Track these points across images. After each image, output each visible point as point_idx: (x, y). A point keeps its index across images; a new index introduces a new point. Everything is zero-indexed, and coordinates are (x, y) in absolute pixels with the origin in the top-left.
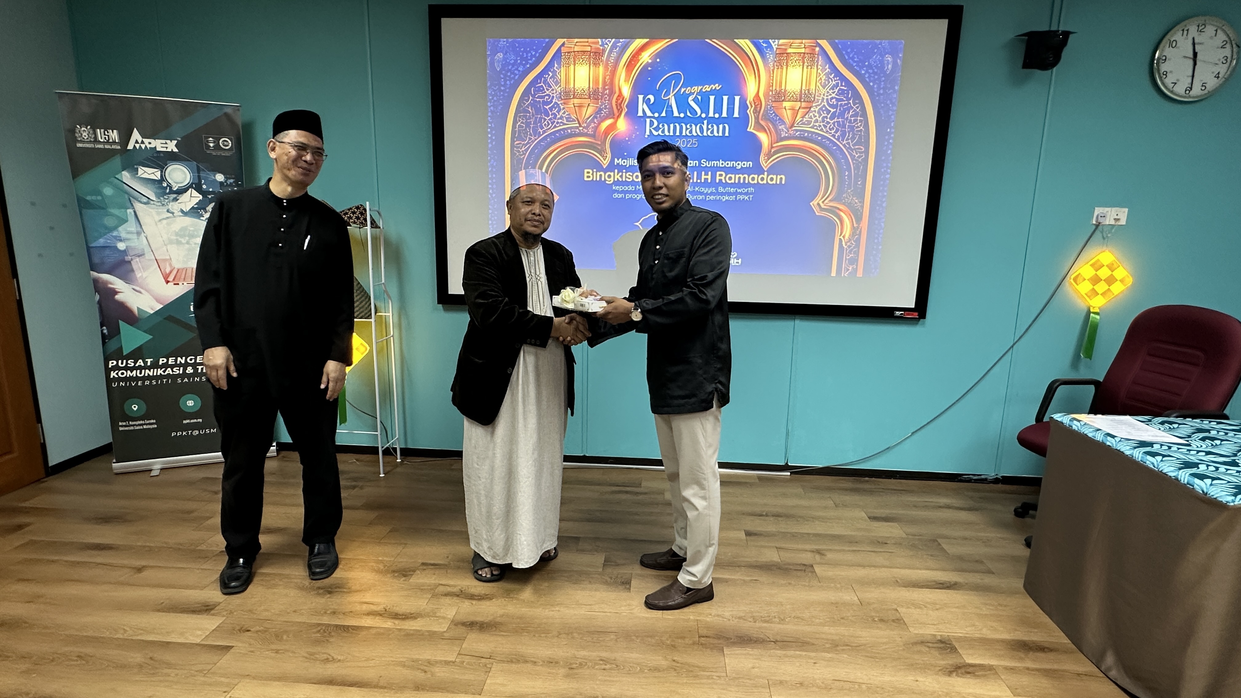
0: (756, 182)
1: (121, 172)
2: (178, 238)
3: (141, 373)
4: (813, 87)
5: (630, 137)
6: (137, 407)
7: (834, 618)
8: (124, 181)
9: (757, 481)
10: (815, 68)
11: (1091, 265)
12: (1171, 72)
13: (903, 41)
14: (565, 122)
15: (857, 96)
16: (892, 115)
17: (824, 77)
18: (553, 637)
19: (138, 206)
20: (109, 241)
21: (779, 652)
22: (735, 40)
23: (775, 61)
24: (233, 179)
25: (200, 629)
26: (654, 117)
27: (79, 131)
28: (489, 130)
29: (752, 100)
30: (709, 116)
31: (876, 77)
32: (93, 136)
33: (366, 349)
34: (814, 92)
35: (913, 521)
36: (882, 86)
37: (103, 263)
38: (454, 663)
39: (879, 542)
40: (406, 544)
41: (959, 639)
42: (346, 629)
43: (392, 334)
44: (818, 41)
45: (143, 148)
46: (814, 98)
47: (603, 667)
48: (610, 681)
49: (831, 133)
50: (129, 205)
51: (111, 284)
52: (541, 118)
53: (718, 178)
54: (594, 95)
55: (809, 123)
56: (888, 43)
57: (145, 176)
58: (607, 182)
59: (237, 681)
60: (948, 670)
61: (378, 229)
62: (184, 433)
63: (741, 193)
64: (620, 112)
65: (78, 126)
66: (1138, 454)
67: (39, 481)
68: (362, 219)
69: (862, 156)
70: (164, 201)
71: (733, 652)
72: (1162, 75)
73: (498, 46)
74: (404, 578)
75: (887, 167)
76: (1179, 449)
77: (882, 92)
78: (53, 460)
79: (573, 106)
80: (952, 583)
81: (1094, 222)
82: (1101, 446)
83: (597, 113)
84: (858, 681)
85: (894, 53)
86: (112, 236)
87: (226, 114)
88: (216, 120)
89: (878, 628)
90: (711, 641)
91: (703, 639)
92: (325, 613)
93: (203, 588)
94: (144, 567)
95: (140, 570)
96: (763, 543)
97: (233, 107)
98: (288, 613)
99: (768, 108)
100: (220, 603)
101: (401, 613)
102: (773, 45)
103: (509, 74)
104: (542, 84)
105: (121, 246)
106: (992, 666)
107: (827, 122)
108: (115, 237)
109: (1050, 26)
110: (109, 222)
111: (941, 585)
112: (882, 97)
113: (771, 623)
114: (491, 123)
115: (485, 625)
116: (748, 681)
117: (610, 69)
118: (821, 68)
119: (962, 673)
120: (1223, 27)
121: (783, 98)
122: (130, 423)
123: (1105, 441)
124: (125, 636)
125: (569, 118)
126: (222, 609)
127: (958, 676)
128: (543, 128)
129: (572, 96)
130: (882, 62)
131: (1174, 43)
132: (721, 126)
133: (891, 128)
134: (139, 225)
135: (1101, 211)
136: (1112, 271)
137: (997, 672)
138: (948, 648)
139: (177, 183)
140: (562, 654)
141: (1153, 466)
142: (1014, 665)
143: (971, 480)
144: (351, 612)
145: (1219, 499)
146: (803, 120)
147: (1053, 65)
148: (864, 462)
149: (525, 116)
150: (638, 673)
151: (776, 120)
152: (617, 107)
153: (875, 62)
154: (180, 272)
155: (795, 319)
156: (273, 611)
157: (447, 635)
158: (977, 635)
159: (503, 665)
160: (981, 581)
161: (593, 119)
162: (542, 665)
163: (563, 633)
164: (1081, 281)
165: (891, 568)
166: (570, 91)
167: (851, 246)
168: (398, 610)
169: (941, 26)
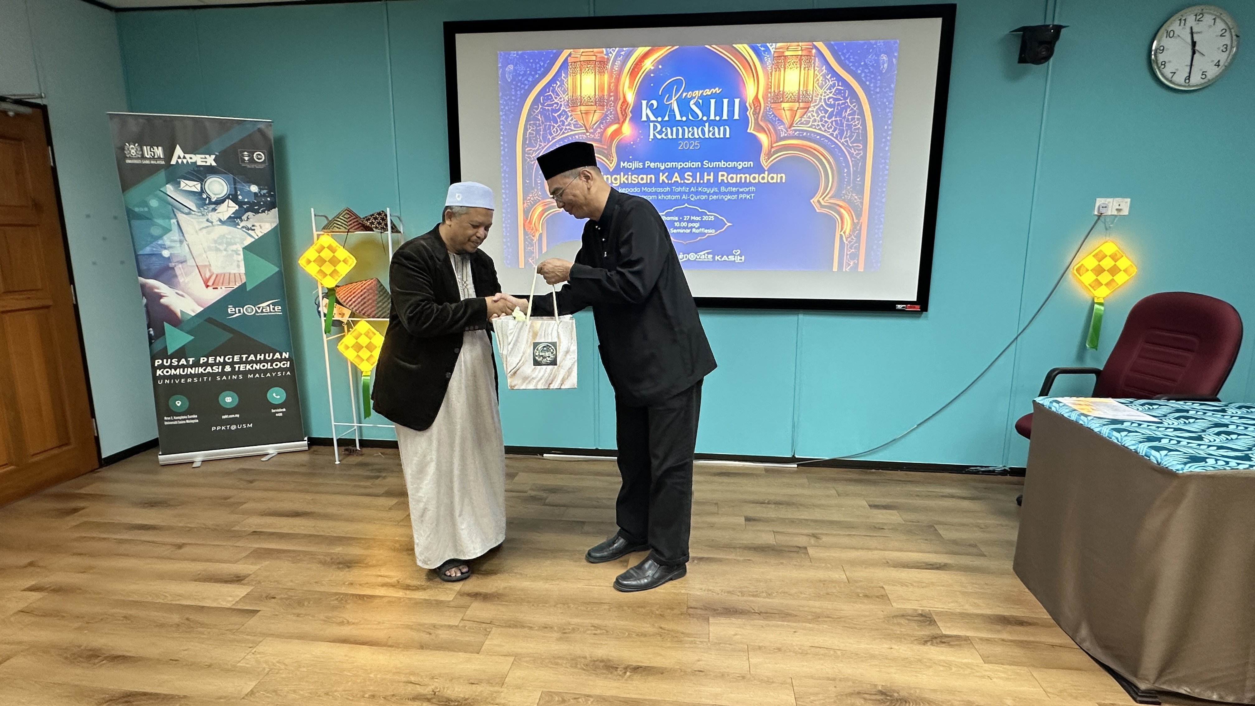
0: (757, 181)
1: (165, 185)
2: (217, 245)
3: (183, 372)
4: (810, 88)
5: (635, 141)
6: (180, 403)
7: (819, 594)
8: (169, 193)
9: (764, 472)
10: (812, 70)
11: (1094, 256)
12: (1170, 62)
13: (898, 41)
14: (573, 128)
15: (854, 95)
16: (889, 112)
17: (821, 78)
19: (180, 216)
20: (154, 249)
21: (762, 622)
22: (734, 45)
23: (773, 64)
24: (266, 189)
25: (231, 596)
26: (657, 122)
27: (128, 149)
28: (502, 138)
29: (751, 102)
30: (711, 119)
31: (872, 76)
32: (141, 153)
34: (811, 92)
35: (913, 509)
36: (878, 85)
37: (149, 270)
38: (456, 626)
39: (875, 528)
41: (940, 614)
42: (361, 597)
44: (814, 43)
45: (185, 163)
46: (812, 98)
47: (594, 632)
48: (598, 644)
49: (829, 132)
50: (172, 215)
51: (158, 288)
52: (550, 125)
53: (720, 178)
54: (600, 102)
55: (807, 122)
56: (883, 42)
57: (187, 188)
59: (261, 639)
60: (923, 640)
61: (399, 234)
62: (223, 428)
63: (742, 193)
64: (625, 116)
65: (127, 144)
66: (1105, 431)
67: (93, 471)
68: (383, 224)
69: (861, 153)
70: (204, 211)
71: (718, 622)
72: (1160, 65)
73: (508, 58)
75: (887, 163)
76: (1148, 426)
77: (878, 90)
78: (106, 452)
79: (580, 113)
80: (942, 564)
81: (1096, 213)
82: (1073, 425)
83: (603, 119)
84: (832, 647)
85: (889, 53)
86: (157, 244)
87: (260, 130)
88: (250, 135)
89: (863, 603)
90: (699, 612)
91: (691, 610)
92: (343, 584)
93: (235, 562)
94: (185, 544)
95: (180, 546)
96: (761, 528)
97: (267, 123)
98: (310, 584)
99: (767, 109)
100: (250, 575)
101: (412, 584)
102: (771, 48)
103: (519, 84)
104: (550, 93)
105: (166, 253)
106: (968, 637)
107: (826, 121)
108: (160, 245)
109: (1045, 21)
110: (155, 231)
111: (931, 566)
112: (878, 95)
113: (758, 597)
114: (503, 131)
116: (728, 646)
117: (615, 76)
118: (818, 69)
119: (937, 643)
120: (1222, 16)
121: (781, 99)
122: (175, 417)
123: (1077, 420)
124: (166, 601)
125: (576, 124)
126: (251, 580)
127: (934, 645)
128: (551, 134)
129: (579, 104)
130: (877, 61)
131: (1172, 32)
132: (722, 128)
133: (888, 125)
134: (181, 234)
135: (1103, 202)
136: (1116, 262)
137: (971, 642)
138: (928, 620)
139: (215, 194)
140: (556, 621)
141: (1118, 441)
142: (990, 636)
143: (979, 472)
144: (367, 583)
145: (1170, 468)
146: (801, 120)
147: (1047, 58)
148: (870, 454)
149: (535, 124)
150: (626, 637)
151: (775, 121)
152: (622, 113)
153: (870, 62)
154: (218, 277)
155: (798, 314)
156: (297, 582)
157: (452, 604)
158: (958, 611)
159: (502, 629)
160: (971, 563)
161: (599, 124)
162: (537, 630)
163: (560, 604)
164: (1084, 272)
165: (883, 550)
166: (577, 99)
167: (852, 242)
168: (409, 582)
169: (935, 25)
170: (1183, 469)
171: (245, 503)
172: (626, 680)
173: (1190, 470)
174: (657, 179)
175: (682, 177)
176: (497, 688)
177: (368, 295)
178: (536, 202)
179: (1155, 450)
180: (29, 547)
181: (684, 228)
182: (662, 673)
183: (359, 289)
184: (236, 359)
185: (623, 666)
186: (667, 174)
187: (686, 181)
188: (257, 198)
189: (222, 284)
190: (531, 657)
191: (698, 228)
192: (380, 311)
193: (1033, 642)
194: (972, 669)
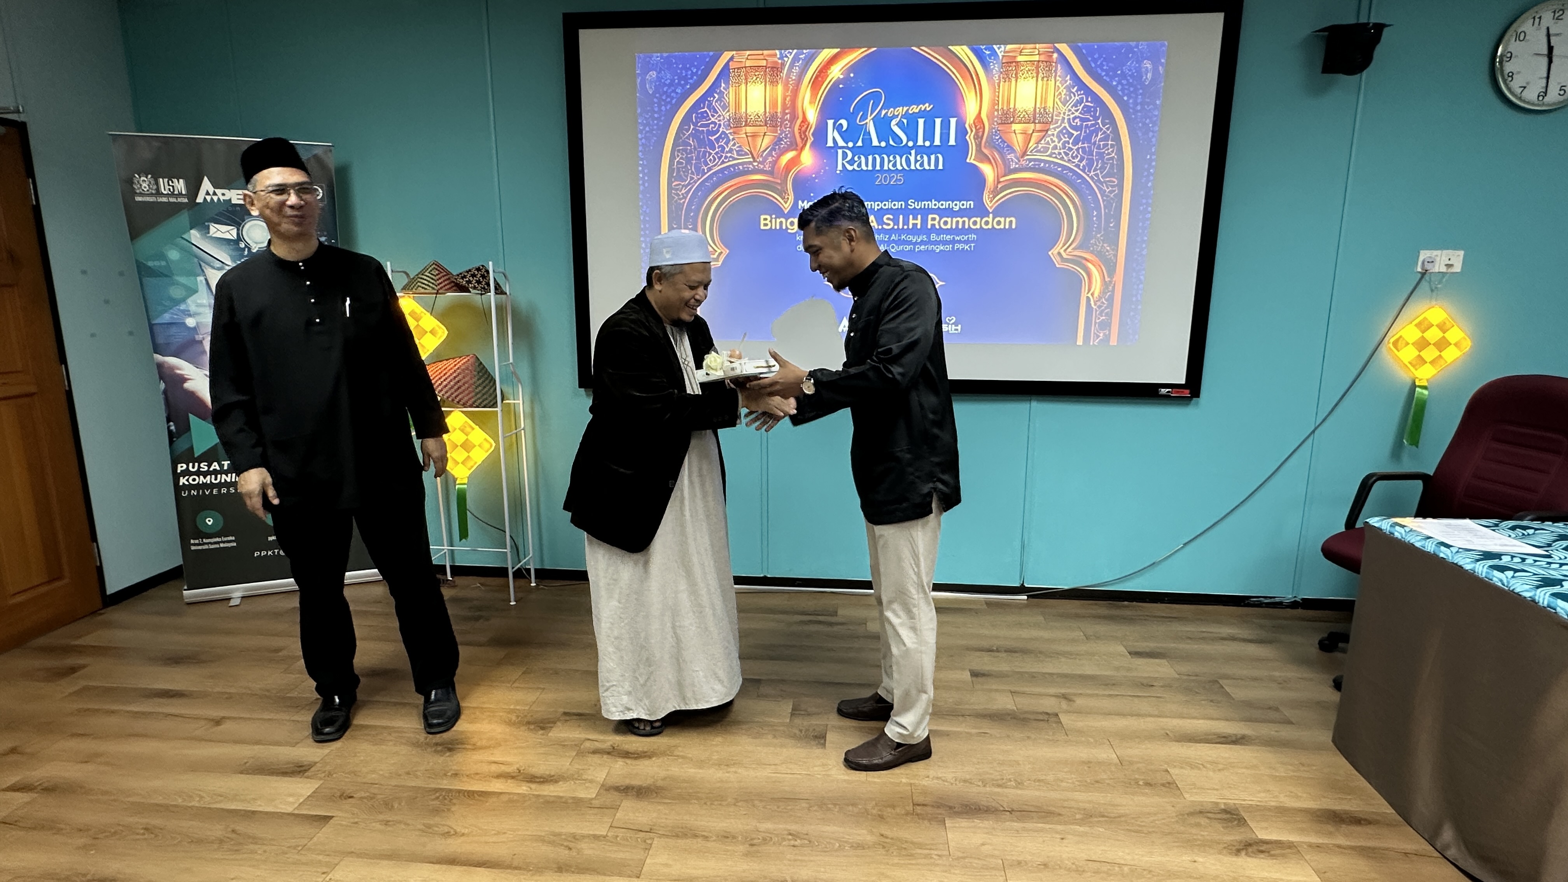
0: (978, 226)
1: (189, 231)
3: (216, 479)
4: (1050, 104)
5: (817, 173)
7: (1086, 781)
8: (193, 242)
9: (985, 606)
10: (1053, 80)
11: (1416, 325)
12: (1519, 73)
13: (1166, 43)
14: (735, 156)
15: (1107, 113)
16: (1153, 136)
17: (1065, 91)
18: (728, 805)
19: (209, 272)
20: (175, 316)
21: (1016, 825)
22: (950, 47)
23: (1001, 73)
25: (291, 795)
26: (848, 148)
27: (138, 182)
28: (640, 168)
29: (972, 122)
30: (918, 144)
31: (1132, 89)
32: (155, 187)
33: (491, 446)
34: (1051, 110)
35: (1187, 657)
36: (1139, 101)
37: (169, 344)
38: (605, 837)
39: (1143, 684)
40: (544, 689)
41: (1250, 808)
42: (470, 794)
43: (522, 426)
44: (1056, 45)
45: (216, 201)
46: (1052, 118)
48: (801, 861)
49: (1074, 162)
50: (201, 271)
51: (179, 369)
52: (705, 152)
53: (930, 222)
54: (771, 121)
55: (1046, 150)
56: (1147, 45)
57: (219, 235)
58: (789, 231)
59: (337, 860)
60: (1234, 848)
61: (504, 296)
62: (269, 553)
63: (960, 242)
64: (804, 141)
65: (136, 175)
67: (94, 613)
68: (484, 283)
69: (1115, 191)
71: (957, 825)
72: (1506, 76)
73: (650, 63)
74: (541, 732)
75: (1148, 205)
76: (1535, 561)
77: (1139, 108)
78: (113, 586)
79: (744, 136)
80: (1239, 736)
81: (1419, 270)
82: (1432, 560)
83: (775, 144)
84: (1118, 861)
85: (1154, 58)
86: (179, 310)
87: (316, 157)
89: (1145, 794)
90: (929, 810)
91: (918, 807)
92: (445, 775)
93: (294, 745)
94: (224, 718)
95: (218, 722)
96: (994, 687)
97: (324, 147)
98: (400, 775)
99: (992, 132)
100: (316, 763)
101: (538, 775)
102: (998, 52)
103: (664, 98)
104: (706, 109)
105: (191, 322)
106: (1292, 842)
107: (1069, 148)
108: (183, 311)
109: (1358, 17)
110: (176, 292)
111: (1224, 739)
112: (1139, 114)
113: (1006, 788)
114: (642, 160)
115: (644, 791)
116: (976, 861)
117: (791, 87)
118: (1060, 79)
119: (1252, 852)
121: (1012, 119)
122: (204, 540)
123: (1437, 553)
124: (202, 804)
125: (740, 151)
126: (318, 771)
127: (1250, 856)
128: (706, 164)
129: (744, 123)
130: (1139, 70)
131: (1523, 34)
132: (933, 157)
133: (1151, 155)
135: (1428, 255)
136: (1444, 332)
137: (1299, 851)
138: (1235, 819)
139: (256, 243)
140: (740, 826)
141: (1501, 584)
142: (1321, 841)
143: (1259, 604)
144: (477, 774)
146: (1038, 146)
147: (1362, 67)
148: (1124, 581)
149: (685, 150)
150: (836, 851)
151: (1004, 148)
152: (801, 136)
153: (1130, 70)
155: (1030, 400)
156: (381, 773)
157: (596, 803)
158: (1272, 804)
159: (666, 840)
160: (1276, 733)
161: (771, 151)
162: (714, 841)
163: (741, 801)
164: (1403, 345)
165: (1159, 717)
166: (741, 118)
167: (1102, 306)
168: (534, 771)
169: (1215, 22)
177: (464, 377)
180: (11, 725)
183: (451, 369)
187: (885, 227)
192: (479, 399)
193: (1380, 848)
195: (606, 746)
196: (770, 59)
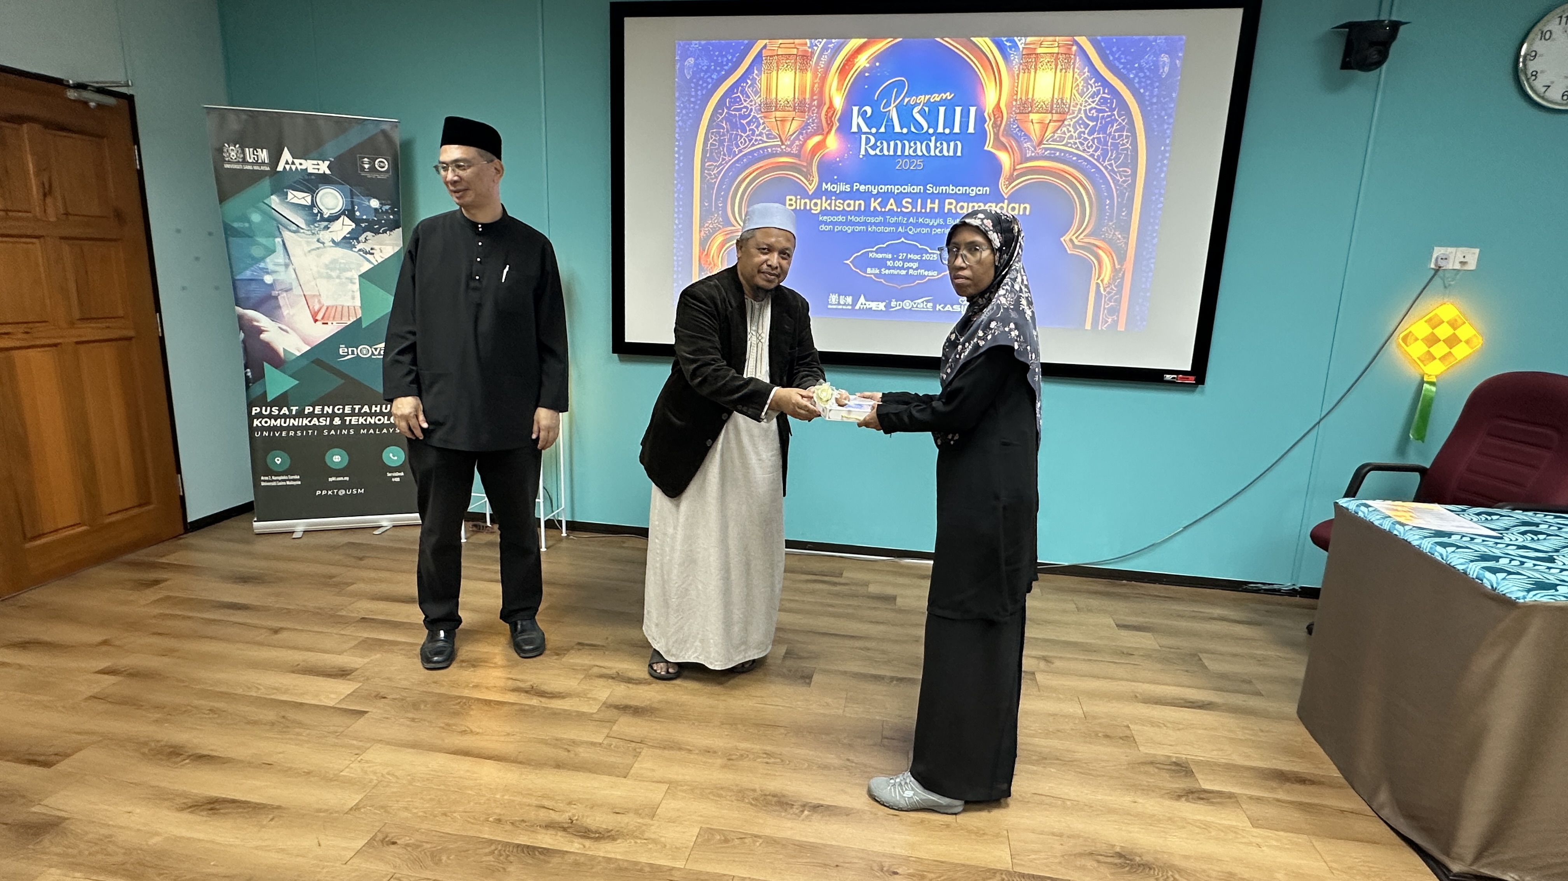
1: (268, 197)
2: (328, 271)
3: (285, 423)
4: (1067, 95)
5: (842, 157)
6: (280, 460)
8: (273, 206)
10: (1071, 71)
11: (1426, 322)
12: (1542, 72)
13: (1184, 37)
14: (765, 139)
15: (1123, 105)
16: (1168, 128)
17: (1082, 82)
18: (715, 726)
19: (286, 234)
20: (255, 273)
22: (972, 39)
23: (1021, 64)
24: (388, 205)
25: (336, 693)
26: (870, 133)
27: (227, 151)
28: (676, 149)
29: (991, 111)
30: (938, 131)
31: (1149, 82)
32: (242, 156)
34: (1068, 101)
35: (1172, 632)
36: (1155, 94)
37: (248, 298)
38: (600, 744)
39: (1123, 653)
41: (1200, 763)
42: (488, 702)
44: (1076, 38)
45: (294, 169)
46: (1069, 109)
47: (767, 760)
48: (771, 775)
49: (1089, 152)
50: (278, 233)
51: (258, 322)
52: (737, 135)
53: (947, 207)
54: (800, 107)
55: (1062, 139)
56: (1165, 39)
57: (295, 201)
58: (813, 211)
59: (369, 745)
60: (1176, 794)
62: (330, 492)
64: (830, 125)
65: (226, 145)
66: (1426, 545)
67: (177, 537)
69: (1128, 181)
70: (315, 230)
72: (1529, 75)
73: (688, 49)
74: (556, 657)
75: (1161, 195)
76: (1483, 541)
78: (193, 515)
79: (774, 120)
80: (1206, 703)
81: (1433, 266)
82: (1385, 536)
83: (803, 129)
84: (1062, 796)
85: (1172, 52)
86: (258, 267)
87: (383, 132)
88: (372, 139)
89: (1102, 744)
91: (886, 740)
92: (467, 686)
93: (340, 653)
94: (282, 629)
95: (276, 631)
97: (391, 123)
99: (1010, 121)
100: (357, 669)
101: (549, 692)
102: (1019, 43)
103: (701, 82)
104: (739, 94)
105: (268, 279)
106: (1234, 793)
107: (1085, 138)
108: (262, 269)
109: (1379, 15)
110: (256, 252)
111: (1191, 704)
112: (1155, 107)
114: (678, 141)
115: (640, 710)
117: (820, 75)
118: (1078, 71)
119: (1192, 798)
121: (1030, 109)
122: (273, 477)
123: (1391, 530)
124: (259, 694)
125: (769, 134)
126: (359, 676)
127: (1190, 802)
128: (738, 146)
129: (774, 108)
130: (1156, 64)
131: (1548, 33)
132: (952, 144)
133: (1166, 145)
134: (287, 257)
135: (1442, 252)
136: (1455, 329)
137: (1238, 801)
138: (1184, 771)
139: (328, 209)
140: (722, 744)
141: (1443, 559)
142: (1262, 795)
143: (1260, 590)
144: (495, 687)
145: (1508, 595)
146: (1054, 136)
147: (1379, 64)
148: (1122, 561)
149: (719, 133)
150: (805, 769)
151: (1021, 136)
152: (827, 121)
153: (1147, 64)
154: (329, 309)
157: (596, 717)
158: (1224, 761)
159: (655, 750)
160: (1244, 703)
161: (798, 135)
162: (697, 754)
163: (726, 724)
164: (1412, 341)
165: (1134, 681)
166: (771, 102)
167: (1111, 293)
168: (545, 688)
169: (1235, 17)
170: (1524, 598)
171: (353, 584)
172: (803, 820)
173: (1535, 598)
174: (868, 205)
175: (899, 204)
176: (647, 821)
178: (715, 230)
179: (1490, 572)
180: (104, 622)
181: (898, 268)
182: (847, 815)
184: (348, 409)
185: (800, 803)
186: (880, 200)
187: (903, 209)
188: (378, 215)
189: (334, 318)
190: (688, 785)
191: (917, 269)
193: (1317, 805)
194: (1235, 832)
195: (612, 672)
196: (801, 48)
